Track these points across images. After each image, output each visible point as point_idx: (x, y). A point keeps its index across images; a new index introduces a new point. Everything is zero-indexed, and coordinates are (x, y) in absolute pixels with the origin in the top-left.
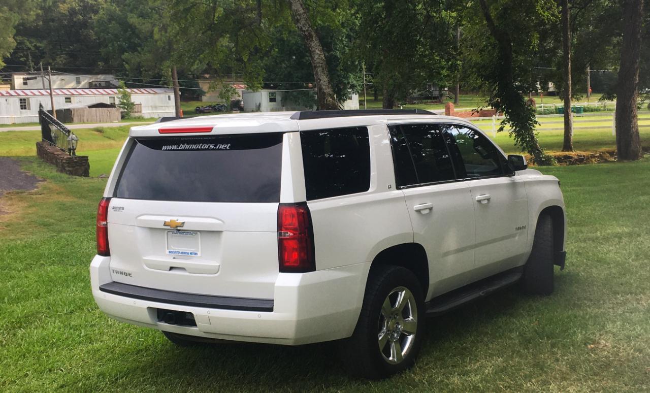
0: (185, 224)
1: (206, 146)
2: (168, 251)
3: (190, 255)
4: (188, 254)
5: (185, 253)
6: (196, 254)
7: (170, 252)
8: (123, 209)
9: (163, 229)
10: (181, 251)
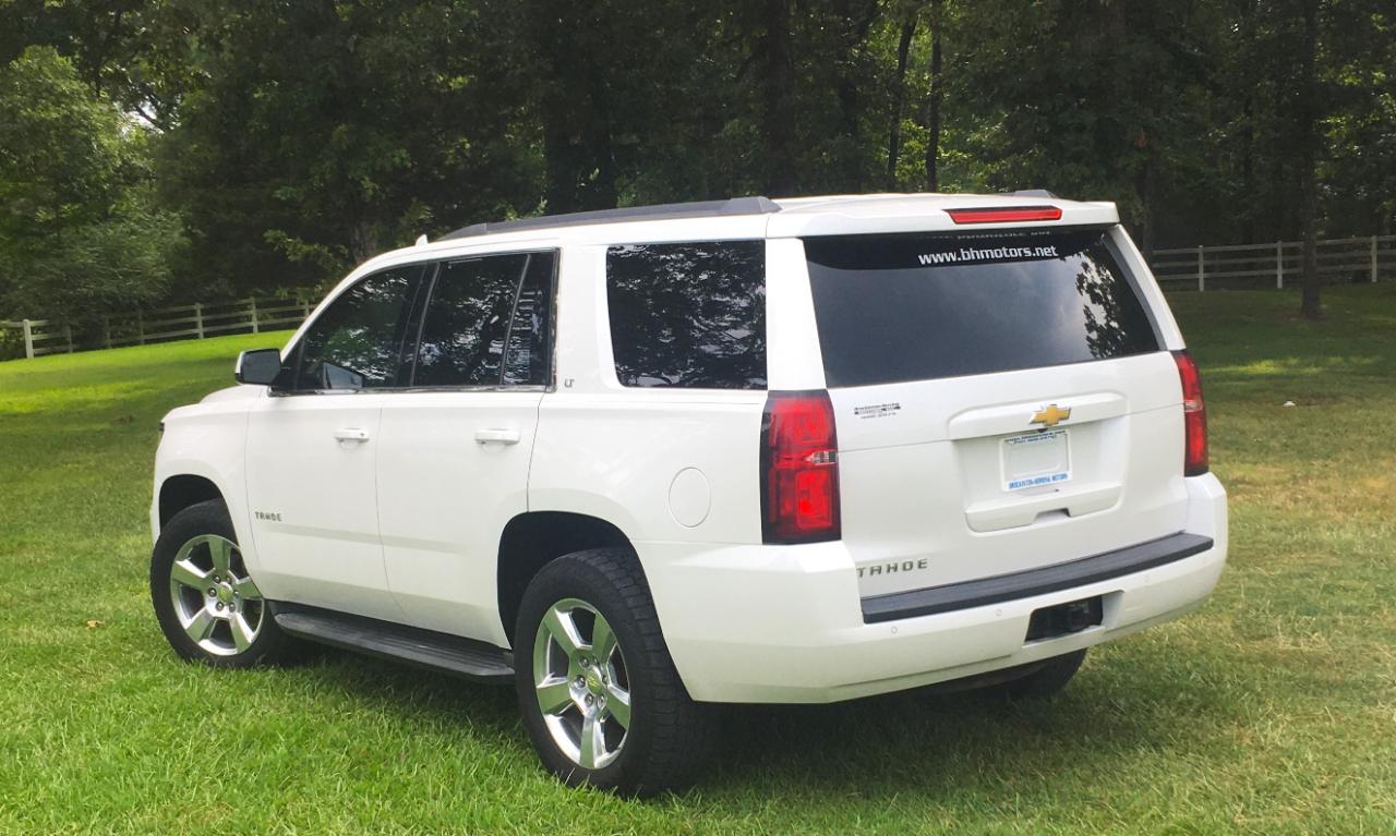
0: (1072, 412)
1: (1018, 252)
2: (1008, 483)
3: (1052, 482)
4: (1049, 480)
5: (1041, 480)
6: (1064, 476)
7: (1012, 485)
8: (898, 408)
9: (1032, 432)
10: (1033, 479)
